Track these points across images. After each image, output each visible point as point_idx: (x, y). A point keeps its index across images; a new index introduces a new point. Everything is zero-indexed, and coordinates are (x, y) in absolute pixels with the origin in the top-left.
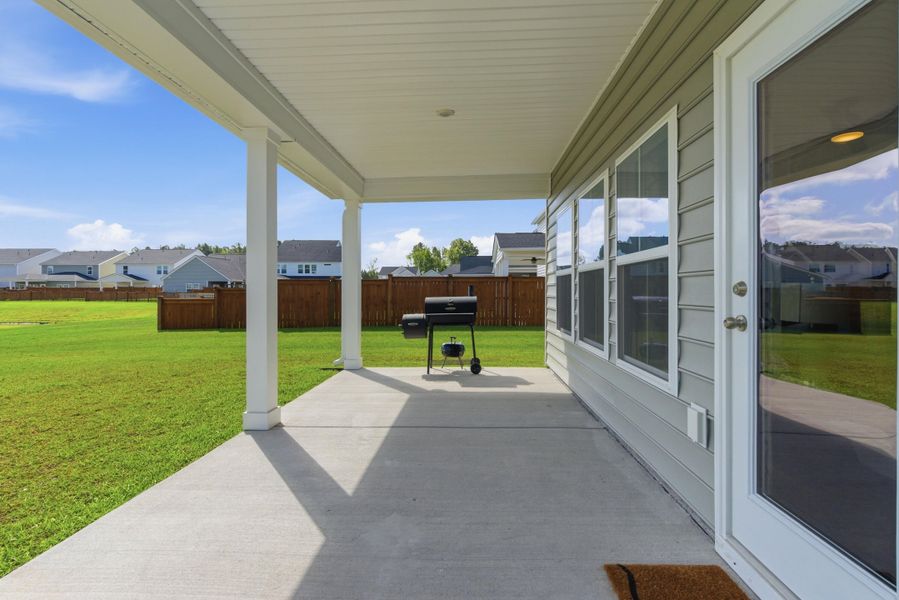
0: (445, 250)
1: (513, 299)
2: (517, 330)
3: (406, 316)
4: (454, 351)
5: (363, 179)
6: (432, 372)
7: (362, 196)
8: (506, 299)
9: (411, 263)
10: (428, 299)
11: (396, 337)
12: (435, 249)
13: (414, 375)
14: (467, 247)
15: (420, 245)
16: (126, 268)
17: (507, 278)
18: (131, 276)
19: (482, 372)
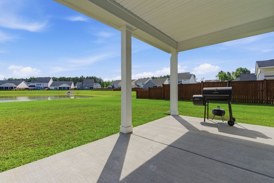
0: (233, 73)
1: (267, 91)
2: (269, 106)
3: (194, 96)
4: (219, 113)
5: (177, 42)
6: (207, 121)
7: (177, 49)
8: (262, 91)
9: (218, 78)
10: (205, 89)
11: (190, 104)
12: (228, 73)
13: (196, 122)
14: (244, 71)
15: (222, 72)
16: (136, 83)
17: (263, 81)
18: (137, 85)
19: (235, 125)
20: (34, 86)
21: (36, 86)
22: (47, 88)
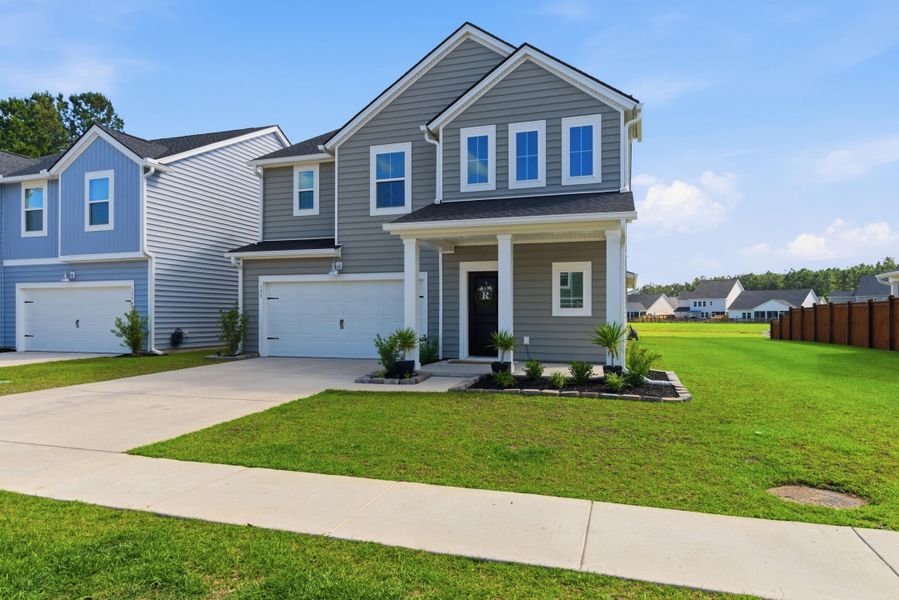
20: (687, 309)
21: (692, 308)
22: (723, 313)
